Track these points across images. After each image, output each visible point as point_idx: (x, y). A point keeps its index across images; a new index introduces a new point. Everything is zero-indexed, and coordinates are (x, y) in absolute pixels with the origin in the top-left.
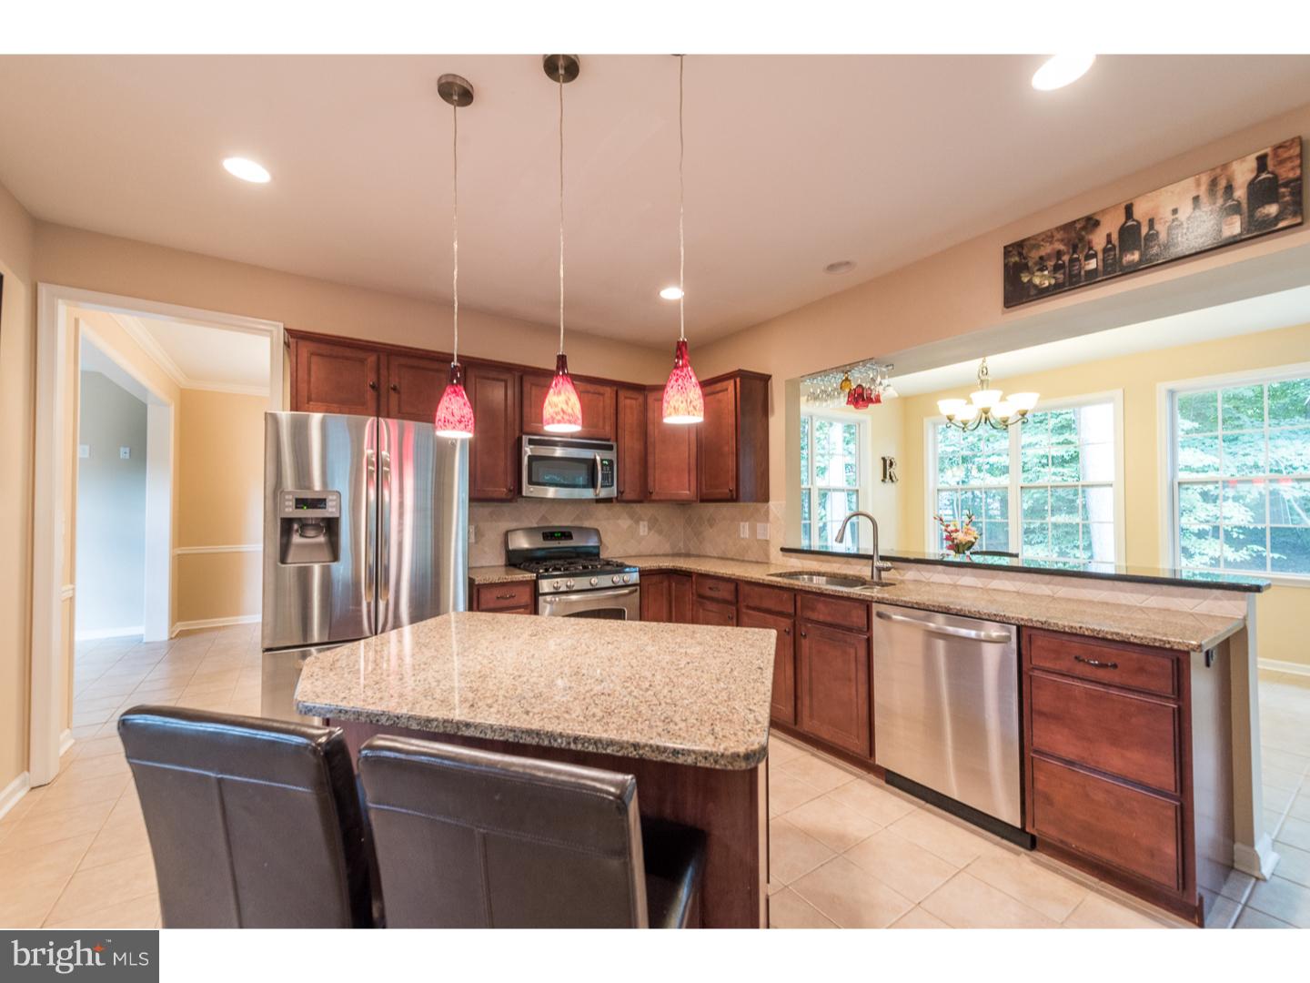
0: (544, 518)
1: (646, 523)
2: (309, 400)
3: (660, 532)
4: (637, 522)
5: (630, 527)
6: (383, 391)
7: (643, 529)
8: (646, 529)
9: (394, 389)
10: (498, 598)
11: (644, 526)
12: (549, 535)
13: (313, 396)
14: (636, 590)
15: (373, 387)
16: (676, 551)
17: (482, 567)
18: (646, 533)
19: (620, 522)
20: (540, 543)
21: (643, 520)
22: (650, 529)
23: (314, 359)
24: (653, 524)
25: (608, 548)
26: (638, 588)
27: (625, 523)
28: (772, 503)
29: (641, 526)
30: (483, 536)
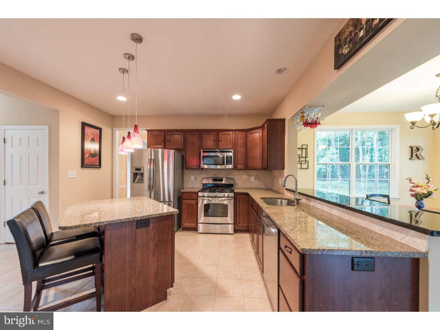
0: (216, 174)
1: (254, 177)
2: (150, 145)
3: (260, 180)
4: (250, 176)
5: (247, 178)
6: (166, 141)
7: (252, 179)
8: (254, 179)
9: (168, 140)
10: (188, 196)
11: (253, 178)
12: (215, 180)
13: (151, 145)
14: (232, 199)
15: (163, 141)
16: (267, 188)
17: (197, 188)
18: (254, 181)
19: (243, 176)
20: (211, 182)
21: (253, 176)
22: (255, 179)
23: (151, 136)
24: (257, 177)
25: (238, 185)
26: (233, 198)
27: (245, 177)
28: (284, 170)
29: (252, 178)
30: (197, 179)
